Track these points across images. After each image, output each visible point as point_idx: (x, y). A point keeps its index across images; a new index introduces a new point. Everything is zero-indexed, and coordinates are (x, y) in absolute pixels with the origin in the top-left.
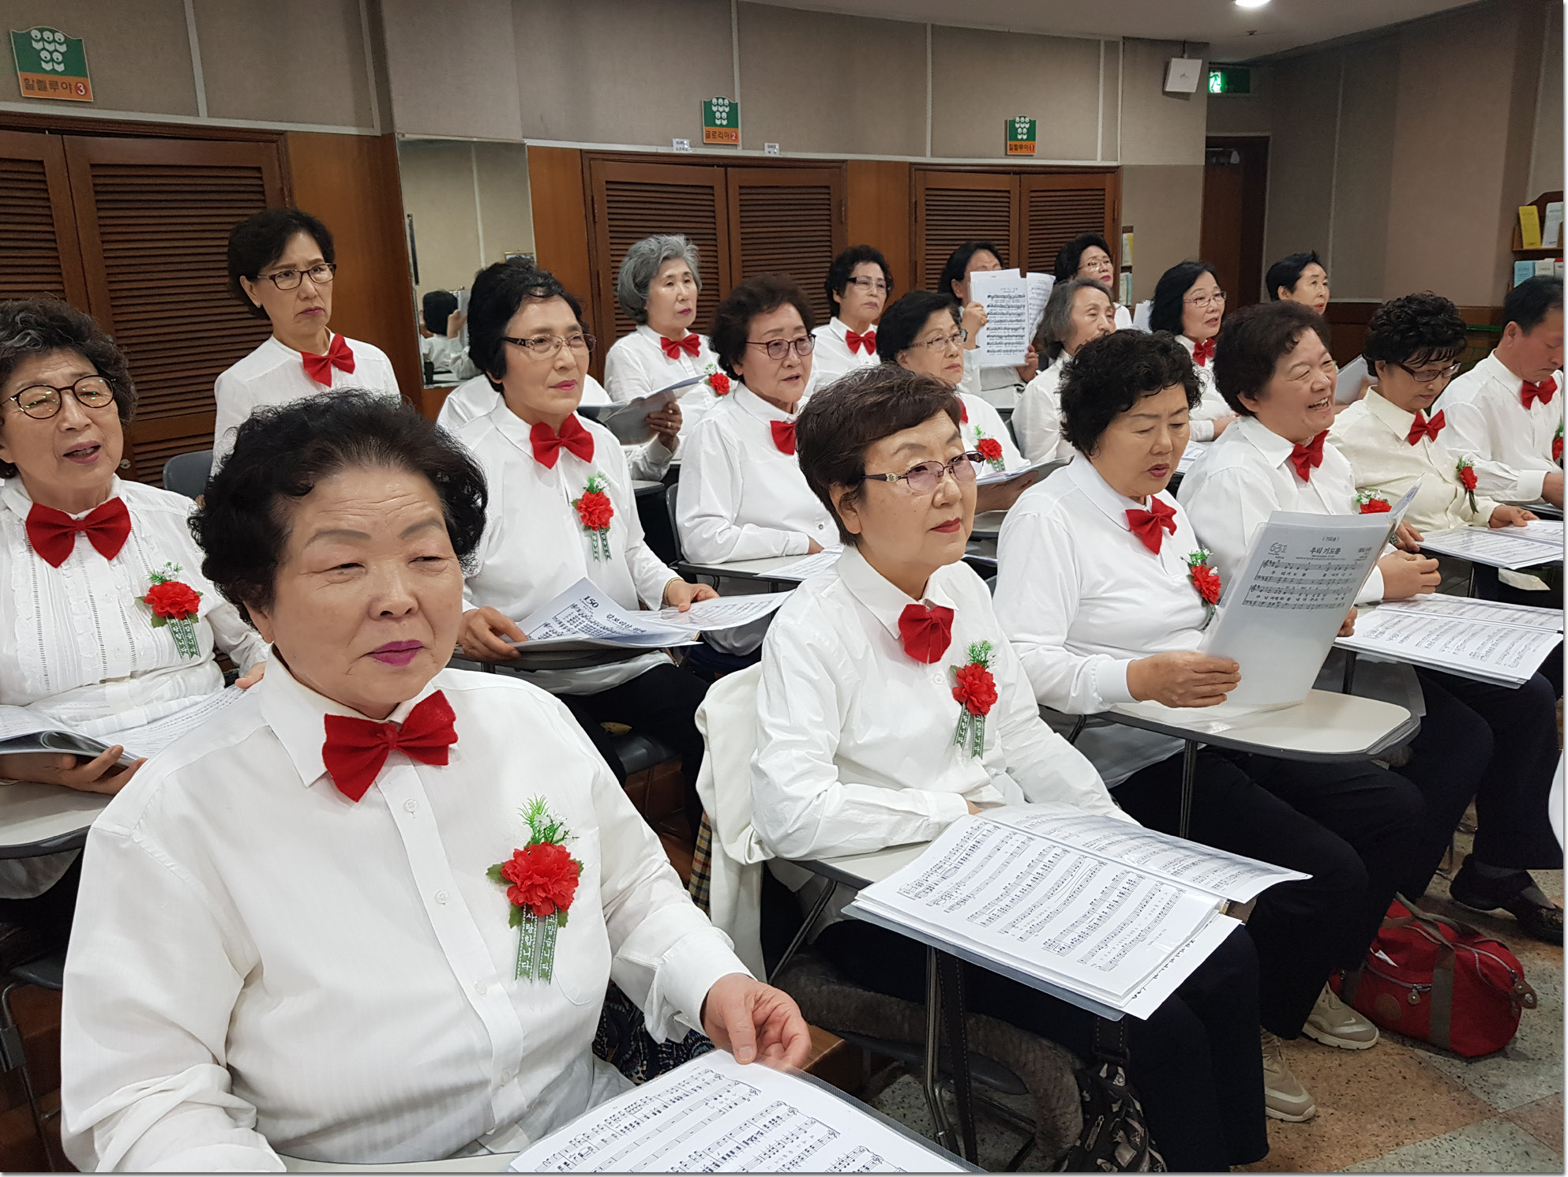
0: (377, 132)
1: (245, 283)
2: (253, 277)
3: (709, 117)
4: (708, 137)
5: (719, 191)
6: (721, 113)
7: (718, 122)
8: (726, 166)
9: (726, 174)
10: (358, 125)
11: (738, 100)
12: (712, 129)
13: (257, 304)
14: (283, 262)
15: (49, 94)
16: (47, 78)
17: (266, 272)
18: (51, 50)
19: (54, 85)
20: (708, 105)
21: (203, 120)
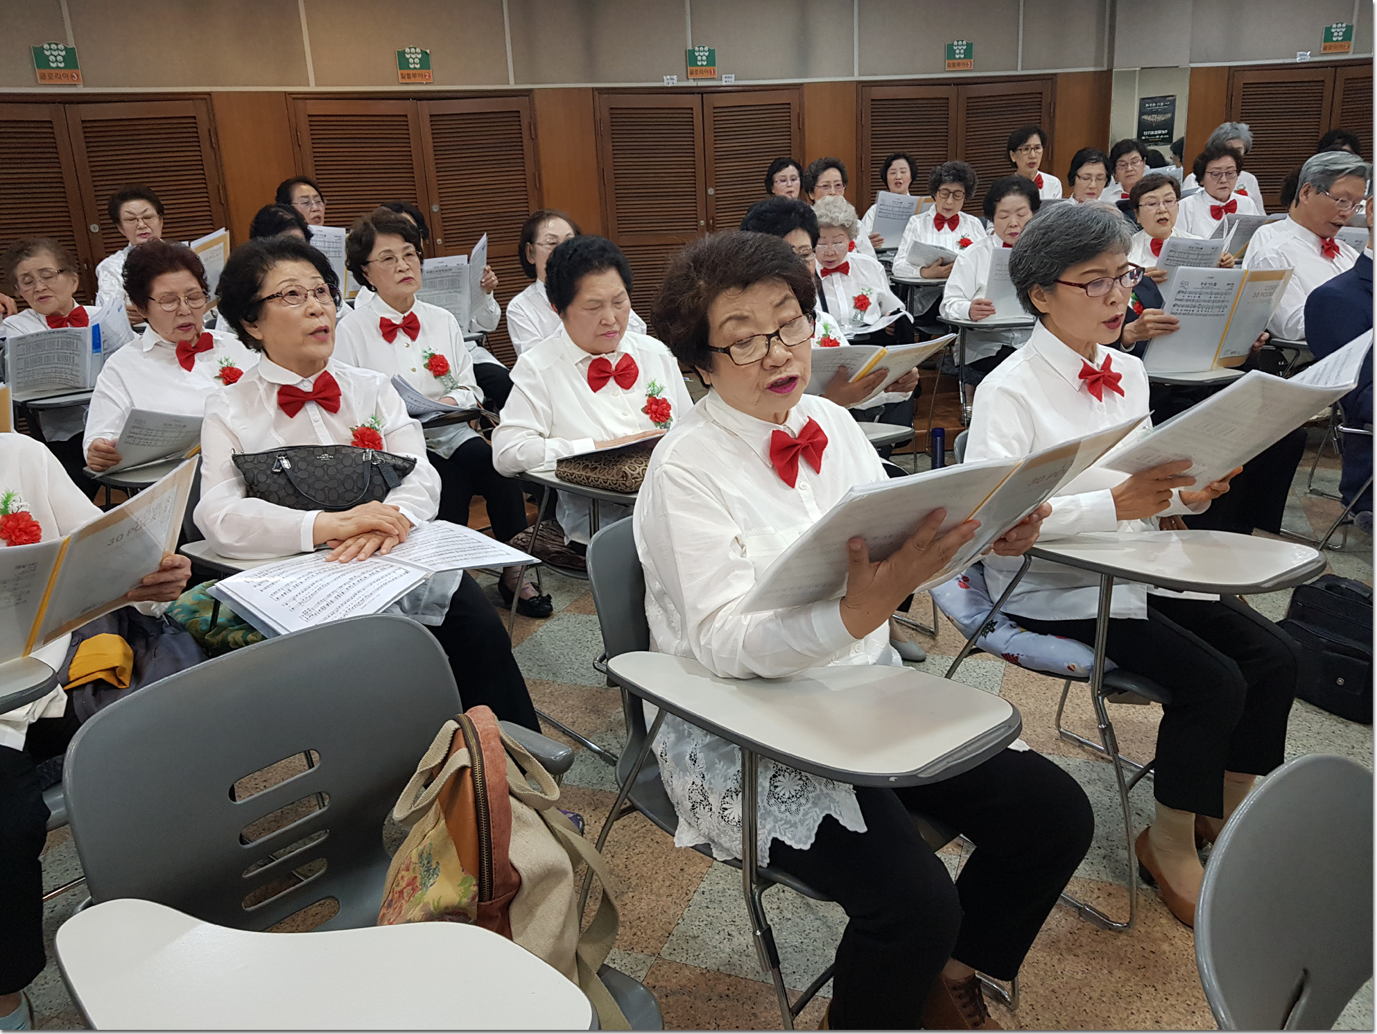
0: (1105, 68)
1: (1011, 152)
2: (1014, 150)
3: (1328, 35)
4: (1325, 49)
5: (1329, 84)
6: (1338, 32)
7: (1334, 39)
8: (1336, 67)
9: (1336, 72)
10: (1095, 66)
11: (1354, 22)
12: (1328, 44)
13: (1014, 161)
14: (1027, 144)
15: (957, 68)
16: (956, 61)
17: (1019, 148)
18: (959, 51)
19: (959, 64)
20: (1328, 30)
21: (1020, 72)
